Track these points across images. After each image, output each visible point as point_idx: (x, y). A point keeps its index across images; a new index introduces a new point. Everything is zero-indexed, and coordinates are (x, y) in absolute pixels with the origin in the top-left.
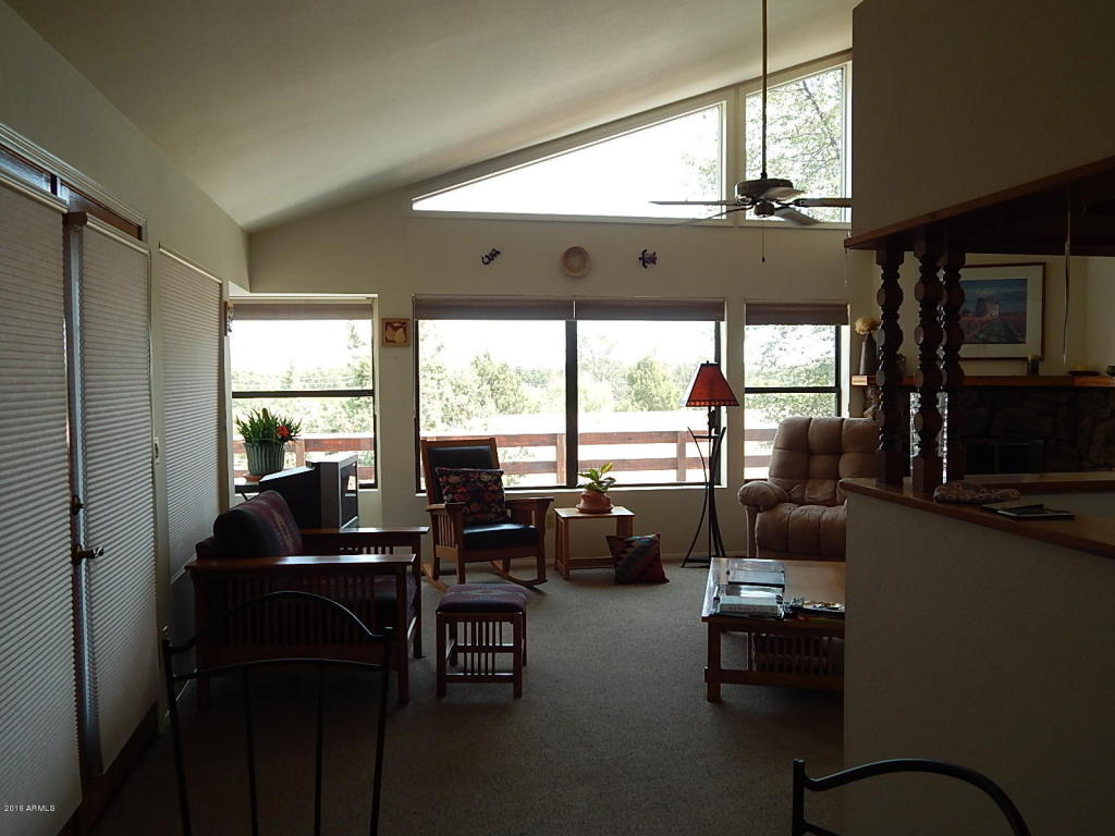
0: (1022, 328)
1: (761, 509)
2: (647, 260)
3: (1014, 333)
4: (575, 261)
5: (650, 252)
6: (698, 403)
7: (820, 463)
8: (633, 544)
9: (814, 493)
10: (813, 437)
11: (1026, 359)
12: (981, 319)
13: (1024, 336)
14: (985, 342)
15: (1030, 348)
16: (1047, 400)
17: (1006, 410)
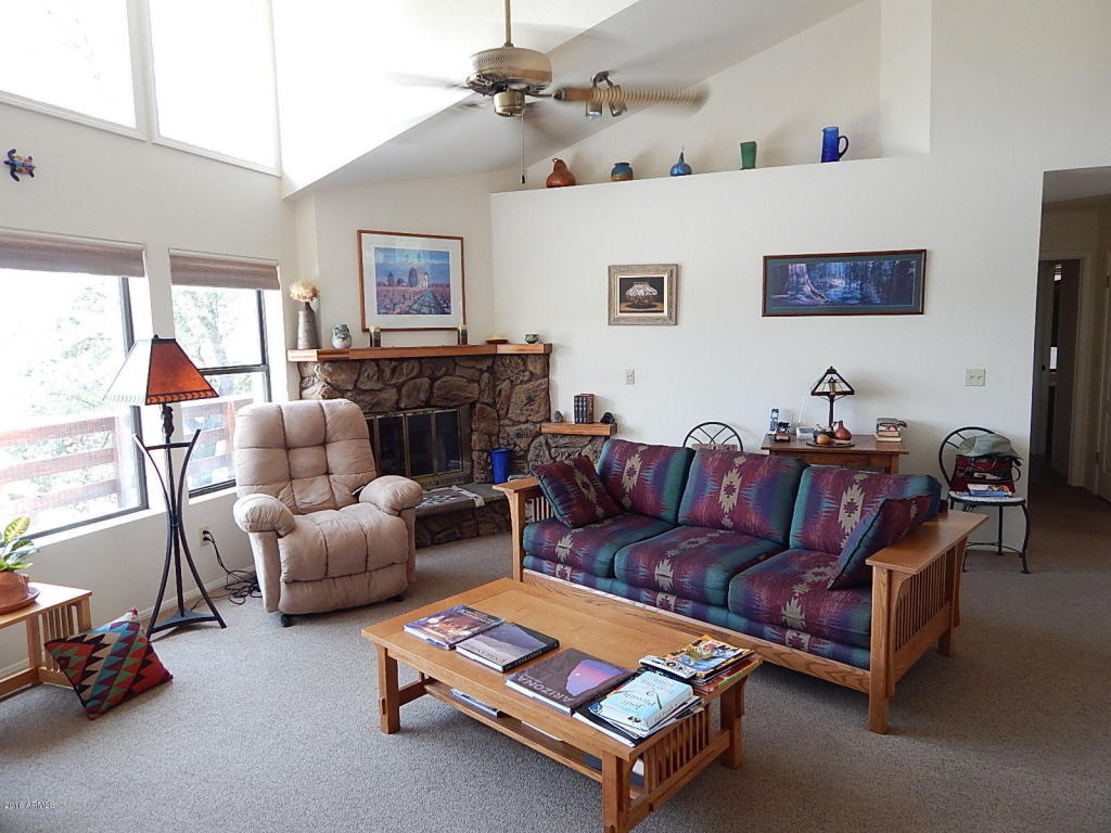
0: (447, 300)
1: (281, 533)
2: (18, 168)
3: (442, 307)
5: (19, 155)
7: (305, 459)
9: (308, 497)
10: (294, 429)
11: (455, 329)
12: (413, 289)
13: (448, 307)
14: (419, 312)
15: (453, 319)
16: (474, 367)
17: (444, 379)
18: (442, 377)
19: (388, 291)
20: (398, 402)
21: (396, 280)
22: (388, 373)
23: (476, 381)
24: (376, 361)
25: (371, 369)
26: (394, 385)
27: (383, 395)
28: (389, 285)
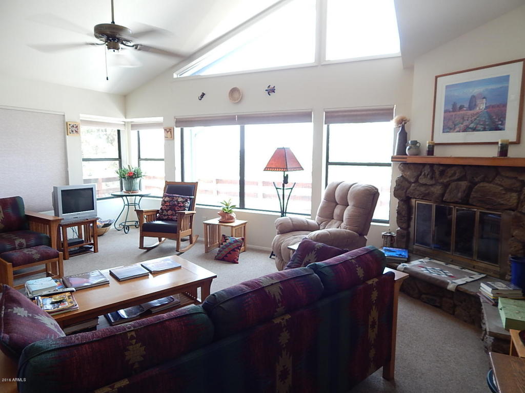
0: (502, 118)
2: (271, 91)
3: (496, 124)
4: (236, 95)
5: (272, 86)
6: (275, 169)
7: (337, 210)
8: (227, 241)
10: (337, 193)
11: (497, 143)
12: (472, 112)
13: (503, 124)
14: (474, 130)
15: (508, 134)
16: (516, 178)
17: (481, 184)
18: (479, 182)
19: (452, 116)
20: (443, 195)
21: (458, 106)
22: (437, 173)
23: (516, 191)
24: (432, 165)
25: (427, 170)
26: (442, 183)
27: (432, 189)
28: (453, 111)
